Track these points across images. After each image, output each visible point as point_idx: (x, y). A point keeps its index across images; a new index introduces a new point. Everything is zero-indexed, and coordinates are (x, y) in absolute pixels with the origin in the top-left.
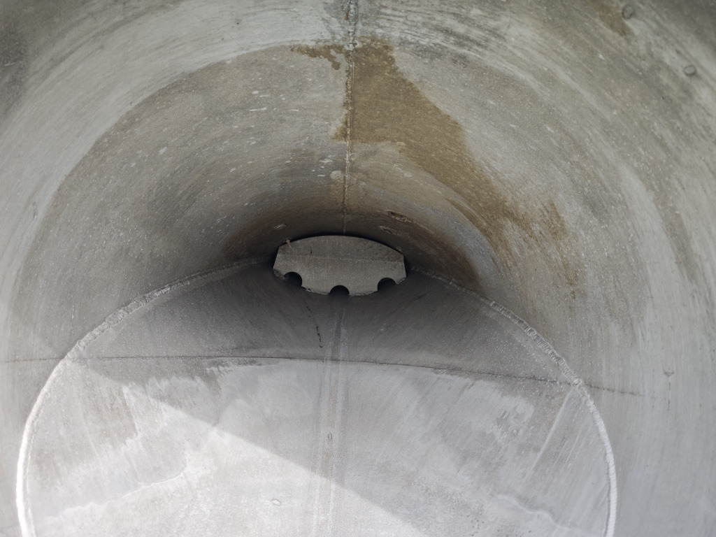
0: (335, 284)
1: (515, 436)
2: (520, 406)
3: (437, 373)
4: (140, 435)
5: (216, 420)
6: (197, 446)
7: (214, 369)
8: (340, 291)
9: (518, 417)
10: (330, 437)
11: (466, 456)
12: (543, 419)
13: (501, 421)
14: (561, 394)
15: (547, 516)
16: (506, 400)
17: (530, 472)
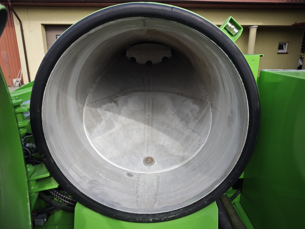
0: (147, 60)
1: (194, 115)
2: (196, 107)
3: (178, 95)
4: (104, 120)
5: (120, 113)
6: (117, 121)
7: (116, 99)
8: (149, 62)
9: (195, 110)
10: (149, 115)
11: (182, 120)
12: (200, 111)
13: (191, 111)
14: (206, 106)
15: (197, 134)
16: (194, 105)
17: (195, 124)
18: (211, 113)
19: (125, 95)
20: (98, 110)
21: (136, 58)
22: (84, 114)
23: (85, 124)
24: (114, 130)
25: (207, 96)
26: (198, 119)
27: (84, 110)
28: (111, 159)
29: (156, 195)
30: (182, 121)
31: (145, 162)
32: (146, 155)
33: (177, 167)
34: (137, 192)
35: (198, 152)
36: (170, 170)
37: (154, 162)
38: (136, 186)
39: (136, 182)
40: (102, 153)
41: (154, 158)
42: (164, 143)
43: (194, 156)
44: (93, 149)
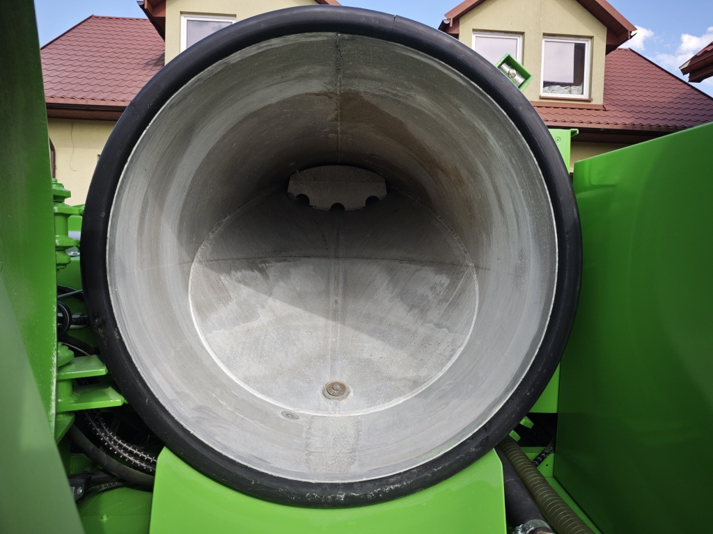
0: (334, 203)
1: (438, 295)
2: (444, 280)
3: (401, 263)
4: (234, 300)
5: (270, 294)
6: (263, 307)
7: (263, 265)
8: (338, 207)
9: (441, 285)
10: (336, 302)
11: (412, 307)
12: (453, 285)
13: (433, 288)
14: (463, 272)
15: (446, 330)
16: (437, 276)
17: (442, 312)
18: (476, 282)
19: (284, 260)
20: (222, 278)
21: (309, 196)
22: (191, 277)
23: (192, 298)
24: (255, 324)
25: (466, 252)
26: (447, 301)
27: (192, 270)
28: (246, 380)
29: (353, 450)
30: (411, 309)
31: (326, 392)
32: (328, 379)
33: (401, 402)
34: (307, 446)
35: (450, 364)
36: (387, 407)
37: (349, 393)
38: (304, 435)
39: (305, 429)
40: (228, 366)
41: (347, 385)
42: (371, 356)
43: (440, 374)
44: (207, 351)
